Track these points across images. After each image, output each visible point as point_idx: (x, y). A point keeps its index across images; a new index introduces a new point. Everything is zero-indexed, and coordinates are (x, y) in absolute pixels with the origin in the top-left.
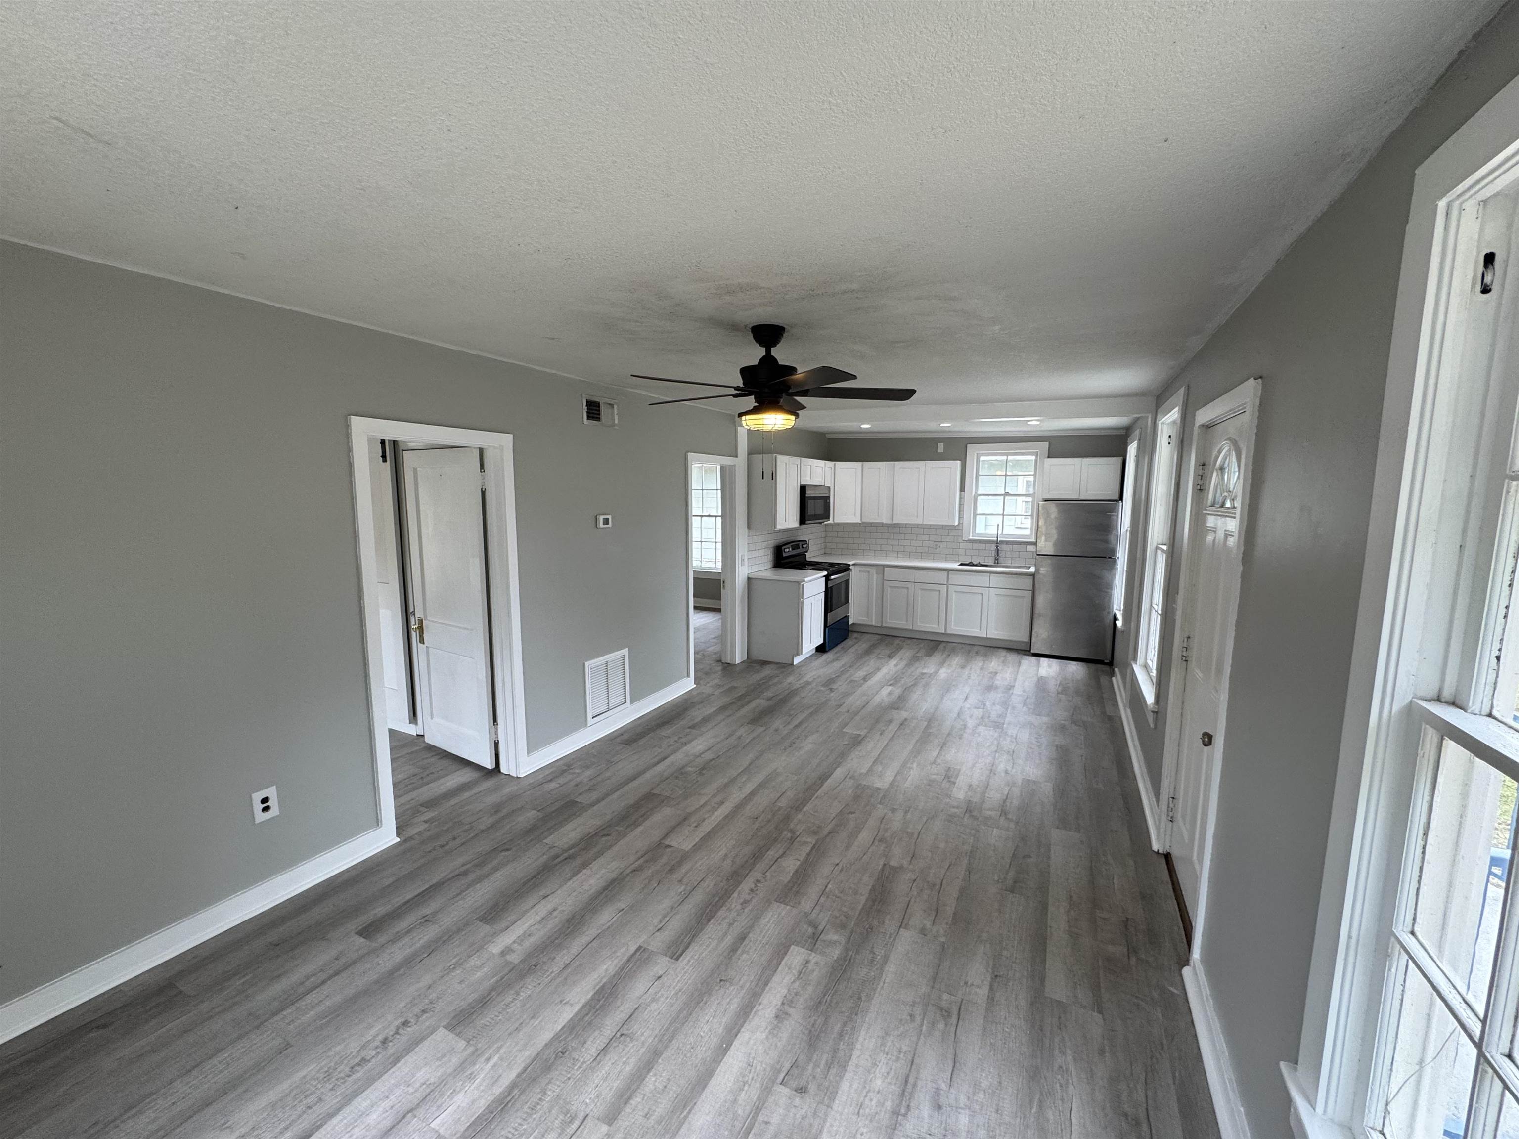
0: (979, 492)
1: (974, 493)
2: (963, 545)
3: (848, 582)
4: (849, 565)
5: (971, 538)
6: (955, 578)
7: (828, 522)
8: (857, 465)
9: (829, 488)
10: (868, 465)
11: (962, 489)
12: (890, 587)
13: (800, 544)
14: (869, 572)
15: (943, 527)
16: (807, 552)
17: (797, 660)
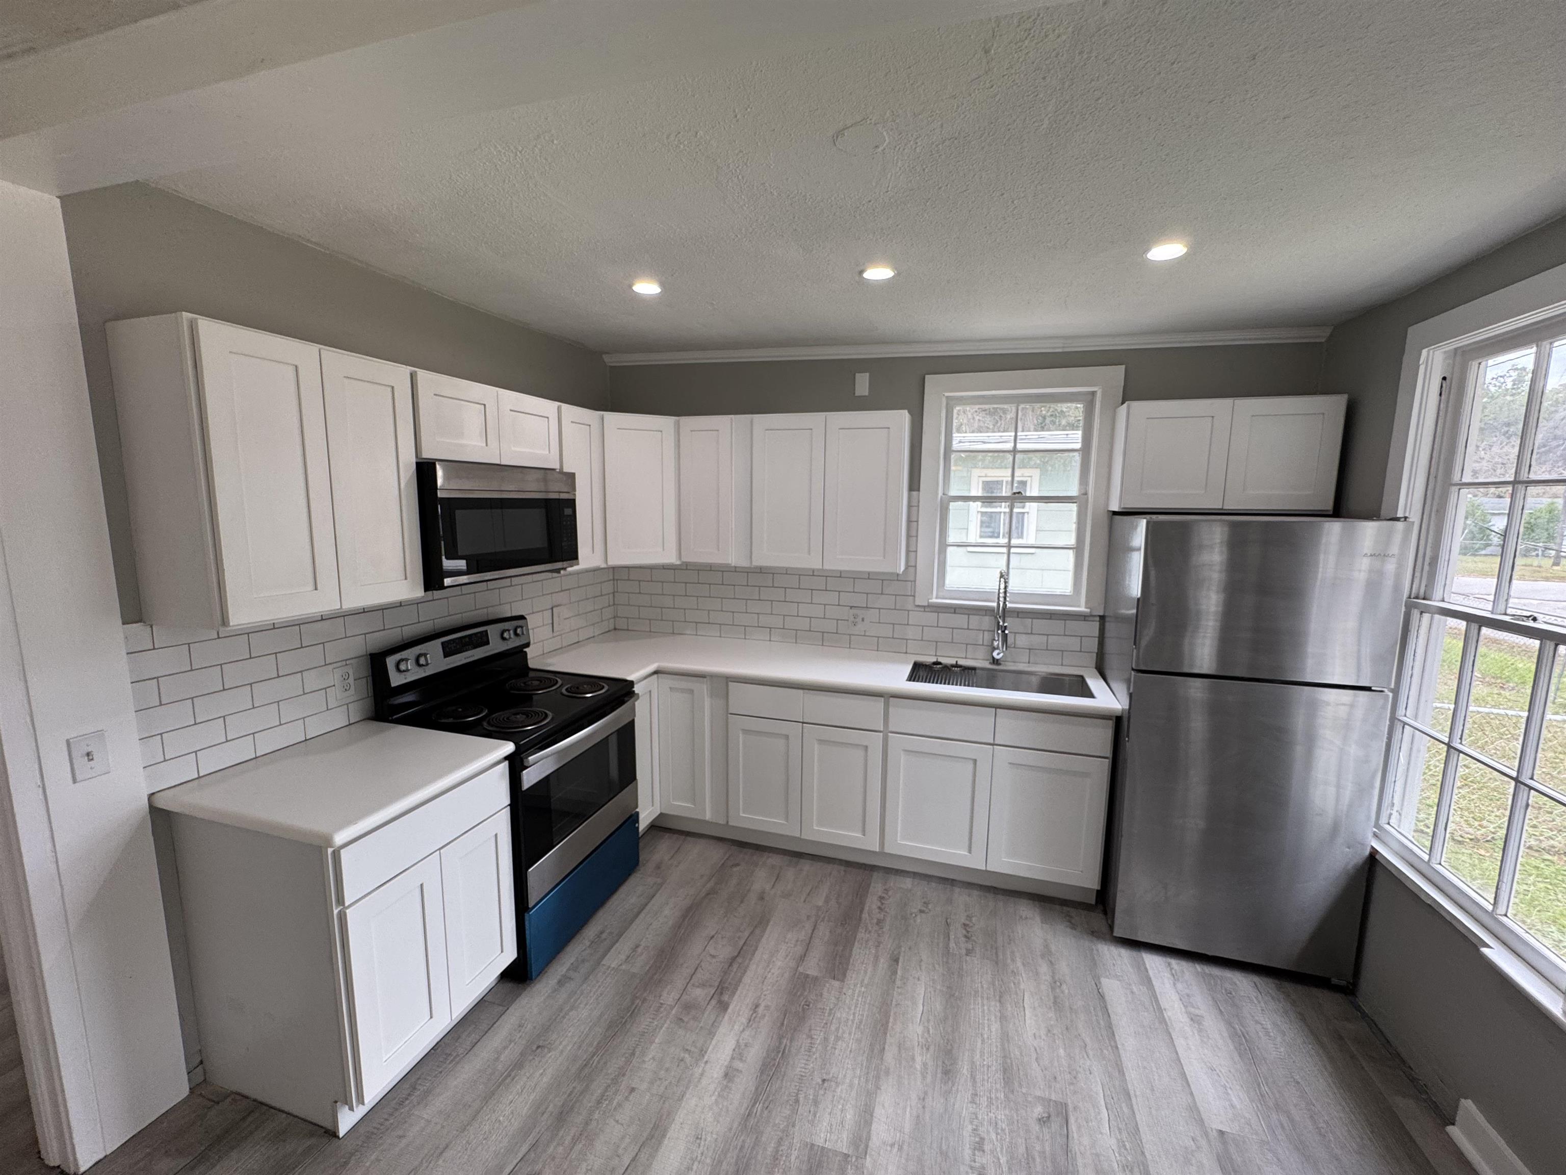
0: (953, 493)
1: (940, 494)
2: (916, 617)
3: (627, 734)
4: (631, 684)
5: (934, 600)
6: (901, 716)
7: (575, 568)
8: (664, 423)
9: (572, 476)
10: (690, 423)
11: (914, 484)
12: (746, 732)
13: (493, 631)
14: (691, 692)
15: (869, 576)
16: (528, 645)
17: (346, 1121)
